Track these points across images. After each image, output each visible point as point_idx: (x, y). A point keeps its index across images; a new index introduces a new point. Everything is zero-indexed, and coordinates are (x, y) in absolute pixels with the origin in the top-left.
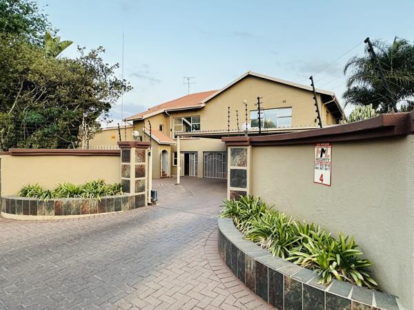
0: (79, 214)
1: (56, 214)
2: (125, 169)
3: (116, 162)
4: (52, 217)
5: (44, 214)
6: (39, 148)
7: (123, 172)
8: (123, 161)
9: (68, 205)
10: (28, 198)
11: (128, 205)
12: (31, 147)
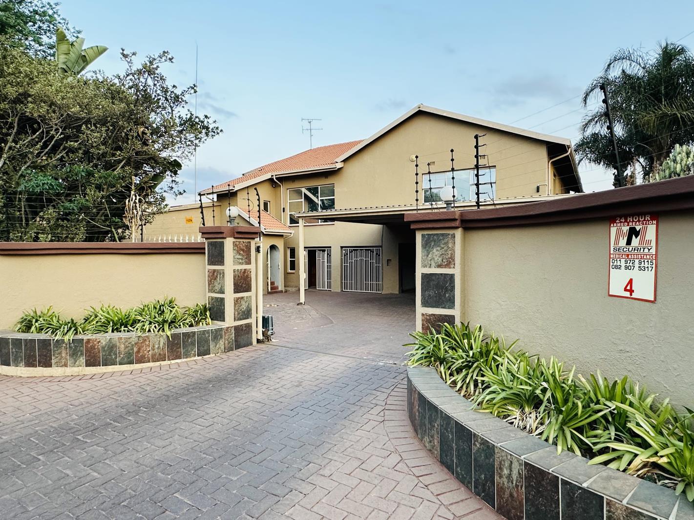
0: (131, 363)
1: (89, 364)
2: (214, 277)
3: (198, 266)
4: (81, 369)
5: (66, 365)
6: (51, 241)
7: (210, 283)
8: (211, 263)
9: (111, 347)
10: (33, 335)
11: (221, 343)
12: (36, 239)
